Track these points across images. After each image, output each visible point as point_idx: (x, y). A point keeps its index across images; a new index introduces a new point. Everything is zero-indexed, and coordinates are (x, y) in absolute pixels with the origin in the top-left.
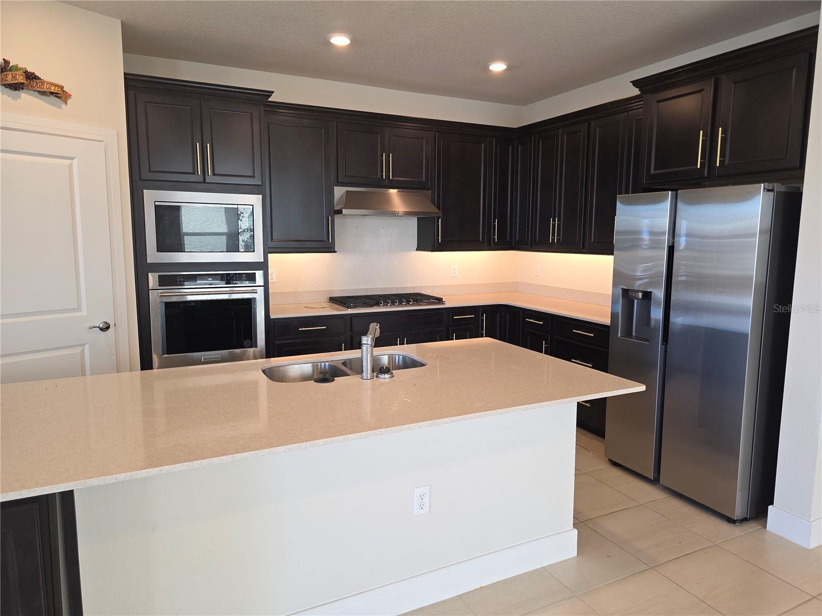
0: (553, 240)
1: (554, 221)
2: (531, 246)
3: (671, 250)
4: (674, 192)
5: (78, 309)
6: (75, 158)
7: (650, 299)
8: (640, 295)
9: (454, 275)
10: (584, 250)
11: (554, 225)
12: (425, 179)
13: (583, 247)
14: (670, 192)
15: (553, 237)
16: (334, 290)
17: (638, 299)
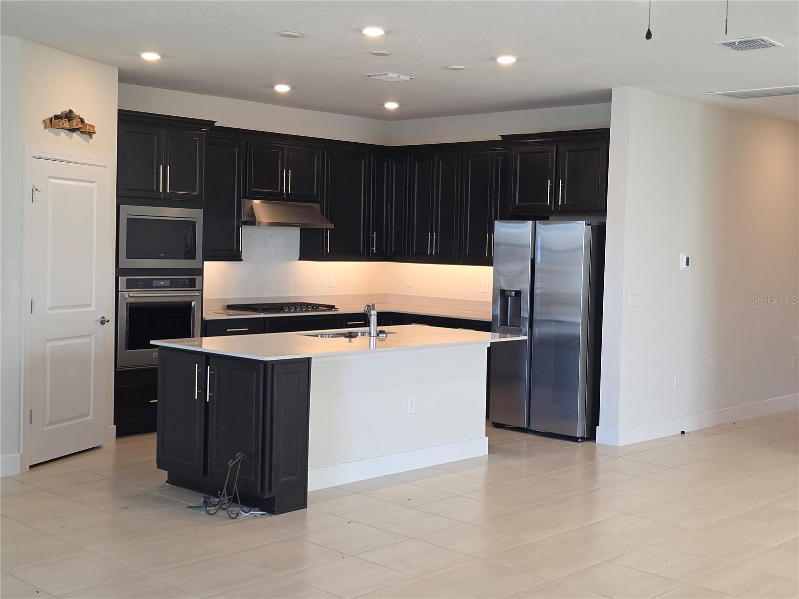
0: (431, 252)
1: (432, 235)
2: (408, 258)
3: (533, 261)
4: (534, 222)
5: (89, 305)
6: (95, 182)
7: (520, 297)
8: (514, 293)
9: (332, 286)
10: (460, 262)
11: (432, 239)
12: (316, 193)
13: (459, 260)
14: (531, 221)
15: (431, 250)
16: (229, 299)
17: (512, 296)
